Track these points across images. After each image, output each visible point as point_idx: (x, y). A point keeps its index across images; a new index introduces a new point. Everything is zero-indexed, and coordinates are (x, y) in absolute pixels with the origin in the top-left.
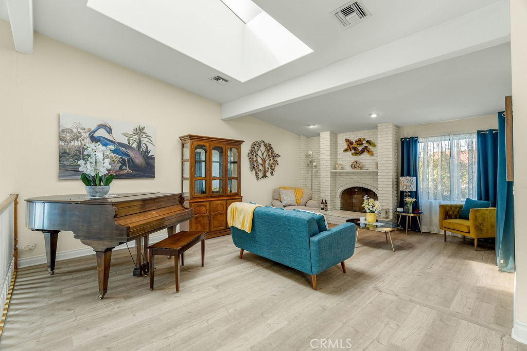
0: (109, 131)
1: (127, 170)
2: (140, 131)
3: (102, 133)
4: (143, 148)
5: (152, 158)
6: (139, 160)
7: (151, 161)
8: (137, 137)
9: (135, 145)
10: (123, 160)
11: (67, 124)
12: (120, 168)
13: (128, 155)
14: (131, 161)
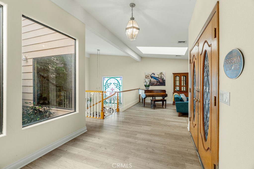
0: (154, 74)
1: (158, 84)
2: (161, 73)
3: (153, 75)
4: (162, 78)
5: (165, 80)
6: (161, 81)
7: (164, 81)
8: (160, 75)
9: (160, 77)
10: (157, 81)
11: (146, 74)
12: (157, 83)
13: (158, 80)
14: (159, 81)
